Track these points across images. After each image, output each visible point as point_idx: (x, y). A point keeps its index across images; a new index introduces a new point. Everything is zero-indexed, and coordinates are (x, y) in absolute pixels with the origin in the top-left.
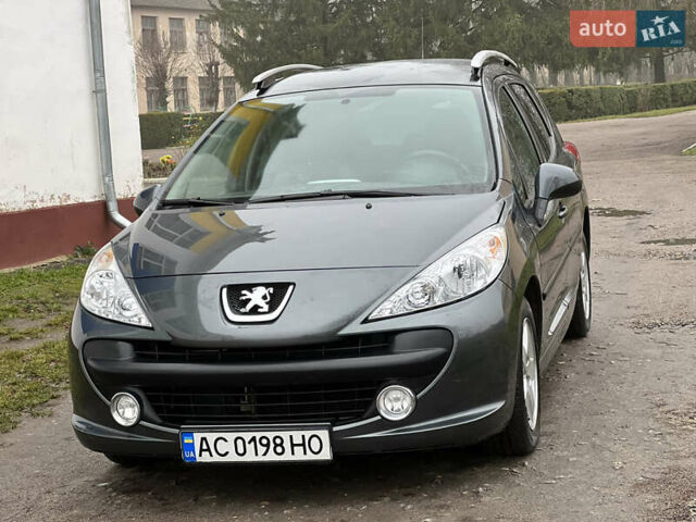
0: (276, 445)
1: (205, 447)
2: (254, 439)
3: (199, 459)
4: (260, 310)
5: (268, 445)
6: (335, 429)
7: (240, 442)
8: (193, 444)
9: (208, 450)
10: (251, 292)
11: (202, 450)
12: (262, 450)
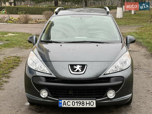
2: (77, 102)
4: (79, 71)
6: (97, 100)
8: (62, 102)
10: (76, 66)
11: (64, 104)
12: (79, 104)
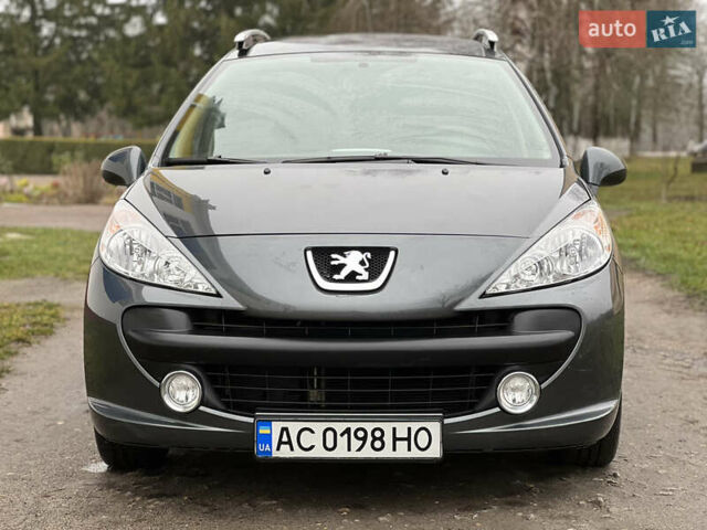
0: (375, 439)
1: (285, 439)
2: (348, 431)
3: (275, 454)
4: (358, 277)
5: (364, 439)
6: (447, 421)
7: (330, 435)
9: (289, 442)
10: (345, 256)
11: (280, 443)
12: (356, 444)
